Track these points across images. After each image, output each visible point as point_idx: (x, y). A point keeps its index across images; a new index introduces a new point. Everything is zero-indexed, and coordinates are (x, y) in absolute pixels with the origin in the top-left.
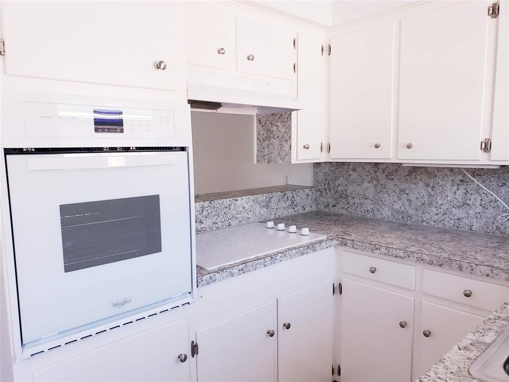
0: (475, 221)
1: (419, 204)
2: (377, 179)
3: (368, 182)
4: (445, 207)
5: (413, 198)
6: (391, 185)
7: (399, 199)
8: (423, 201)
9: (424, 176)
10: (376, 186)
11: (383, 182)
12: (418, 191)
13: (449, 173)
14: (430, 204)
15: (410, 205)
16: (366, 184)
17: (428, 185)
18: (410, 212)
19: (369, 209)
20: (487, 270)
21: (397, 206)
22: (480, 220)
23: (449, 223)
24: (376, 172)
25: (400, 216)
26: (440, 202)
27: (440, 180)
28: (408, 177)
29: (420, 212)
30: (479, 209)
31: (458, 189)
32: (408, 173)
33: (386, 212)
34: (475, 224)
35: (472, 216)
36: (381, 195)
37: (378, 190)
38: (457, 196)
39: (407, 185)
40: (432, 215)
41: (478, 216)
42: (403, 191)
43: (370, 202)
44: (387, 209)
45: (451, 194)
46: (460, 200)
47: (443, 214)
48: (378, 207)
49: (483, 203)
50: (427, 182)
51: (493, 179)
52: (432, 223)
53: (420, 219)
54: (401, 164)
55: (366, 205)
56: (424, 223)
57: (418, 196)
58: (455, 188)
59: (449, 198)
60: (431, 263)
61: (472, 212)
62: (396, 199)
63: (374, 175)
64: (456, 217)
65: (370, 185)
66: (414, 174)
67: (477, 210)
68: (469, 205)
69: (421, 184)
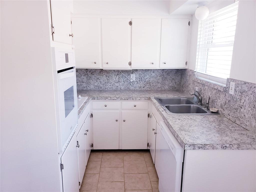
0: (122, 86)
1: (104, 83)
2: (87, 75)
3: (84, 76)
4: (113, 83)
5: (102, 81)
6: (93, 77)
7: (97, 81)
8: (105, 82)
9: (105, 73)
10: (87, 77)
11: (90, 76)
12: (103, 78)
13: (114, 72)
14: (108, 82)
15: (101, 83)
16: (83, 77)
17: (107, 76)
18: (101, 86)
19: (85, 86)
20: (139, 98)
21: (96, 84)
22: (123, 86)
23: (114, 88)
24: (87, 72)
25: (97, 88)
26: (111, 82)
27: (111, 74)
28: (100, 73)
29: (105, 85)
30: (123, 83)
31: (116, 77)
32: (99, 72)
33: (92, 87)
34: (122, 88)
35: (121, 85)
36: (90, 81)
37: (88, 79)
38: (116, 79)
39: (99, 76)
40: (108, 86)
41: (123, 85)
42: (98, 78)
43: (85, 84)
44: (92, 85)
45: (114, 78)
46: (117, 80)
47: (112, 85)
48: (89, 85)
49: (124, 81)
50: (107, 75)
51: (126, 73)
52: (109, 89)
53: (105, 88)
54: (103, 69)
55: (83, 85)
56: (106, 89)
57: (103, 80)
58: (116, 76)
59: (114, 80)
60: (125, 99)
61: (121, 84)
62: (95, 82)
63: (86, 73)
64: (116, 86)
65: (85, 77)
66: (101, 72)
67: (122, 83)
68: (120, 82)
69: (104, 76)
